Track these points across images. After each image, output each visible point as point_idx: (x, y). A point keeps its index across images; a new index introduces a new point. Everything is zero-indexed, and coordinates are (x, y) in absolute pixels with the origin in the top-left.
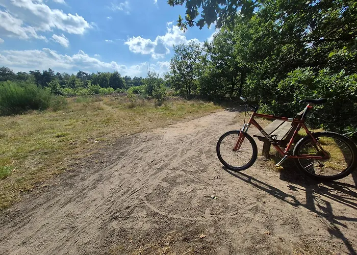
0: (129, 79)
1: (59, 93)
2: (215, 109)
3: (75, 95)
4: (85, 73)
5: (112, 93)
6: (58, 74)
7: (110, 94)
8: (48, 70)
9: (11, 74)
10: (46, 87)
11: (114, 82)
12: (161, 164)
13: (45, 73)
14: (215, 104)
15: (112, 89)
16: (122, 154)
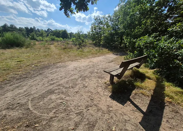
0: (73, 34)
1: (35, 39)
2: (107, 53)
3: (43, 41)
4: (51, 30)
5: (62, 41)
6: (38, 29)
7: (60, 41)
8: (33, 27)
9: (15, 28)
10: (30, 36)
11: (64, 35)
12: (55, 81)
13: (31, 28)
14: (109, 50)
15: (62, 39)
16: (40, 74)
